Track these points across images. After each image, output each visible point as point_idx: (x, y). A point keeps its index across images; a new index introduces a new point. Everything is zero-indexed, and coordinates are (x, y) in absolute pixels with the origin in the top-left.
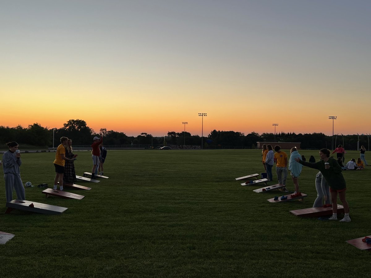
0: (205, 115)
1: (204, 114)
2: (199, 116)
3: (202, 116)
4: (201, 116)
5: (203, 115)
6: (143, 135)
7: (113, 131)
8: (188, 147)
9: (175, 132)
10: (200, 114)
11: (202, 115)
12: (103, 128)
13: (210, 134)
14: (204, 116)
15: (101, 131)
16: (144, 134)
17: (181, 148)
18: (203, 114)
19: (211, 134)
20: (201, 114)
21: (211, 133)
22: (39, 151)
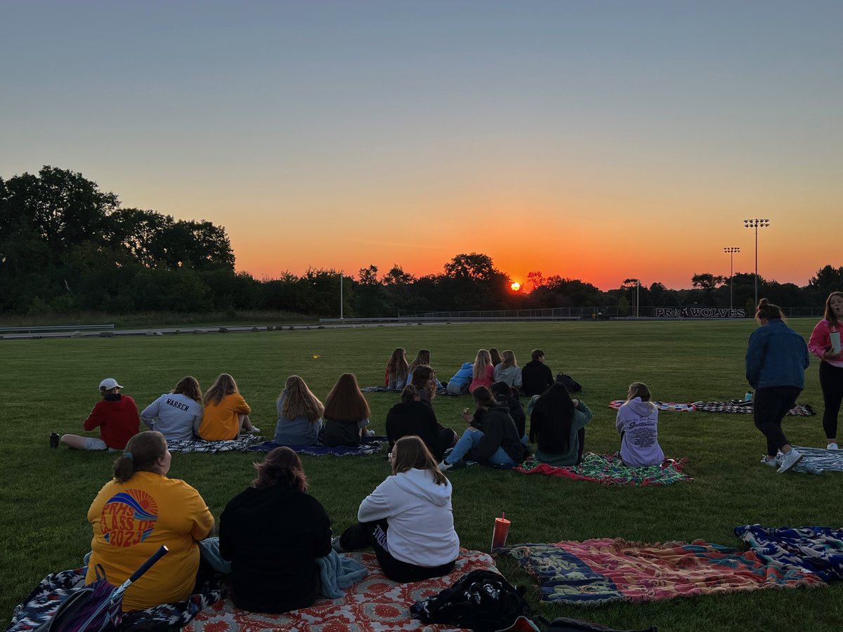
0: (764, 222)
1: (762, 221)
2: (747, 226)
3: (756, 226)
4: (752, 226)
5: (759, 224)
6: (629, 285)
7: (558, 277)
8: (706, 313)
9: (711, 276)
10: (749, 223)
11: (754, 223)
12: (534, 270)
13: (814, 278)
14: (762, 226)
15: (530, 278)
16: (632, 281)
17: (685, 316)
18: (757, 222)
19: (817, 278)
20: (751, 222)
21: (819, 275)
22: (259, 328)
